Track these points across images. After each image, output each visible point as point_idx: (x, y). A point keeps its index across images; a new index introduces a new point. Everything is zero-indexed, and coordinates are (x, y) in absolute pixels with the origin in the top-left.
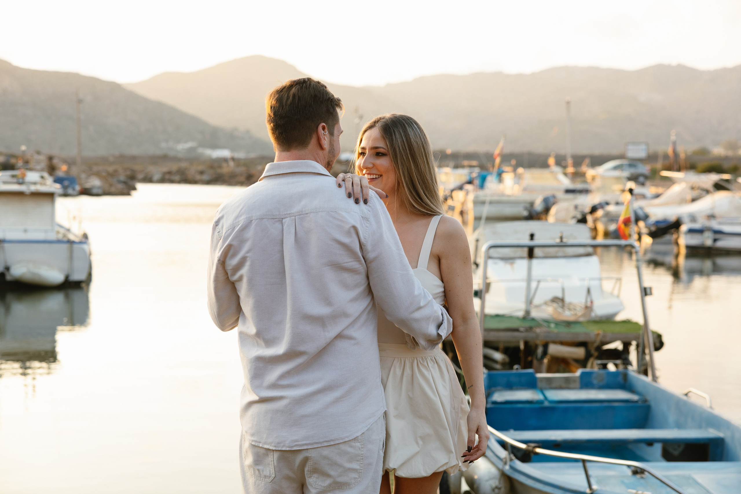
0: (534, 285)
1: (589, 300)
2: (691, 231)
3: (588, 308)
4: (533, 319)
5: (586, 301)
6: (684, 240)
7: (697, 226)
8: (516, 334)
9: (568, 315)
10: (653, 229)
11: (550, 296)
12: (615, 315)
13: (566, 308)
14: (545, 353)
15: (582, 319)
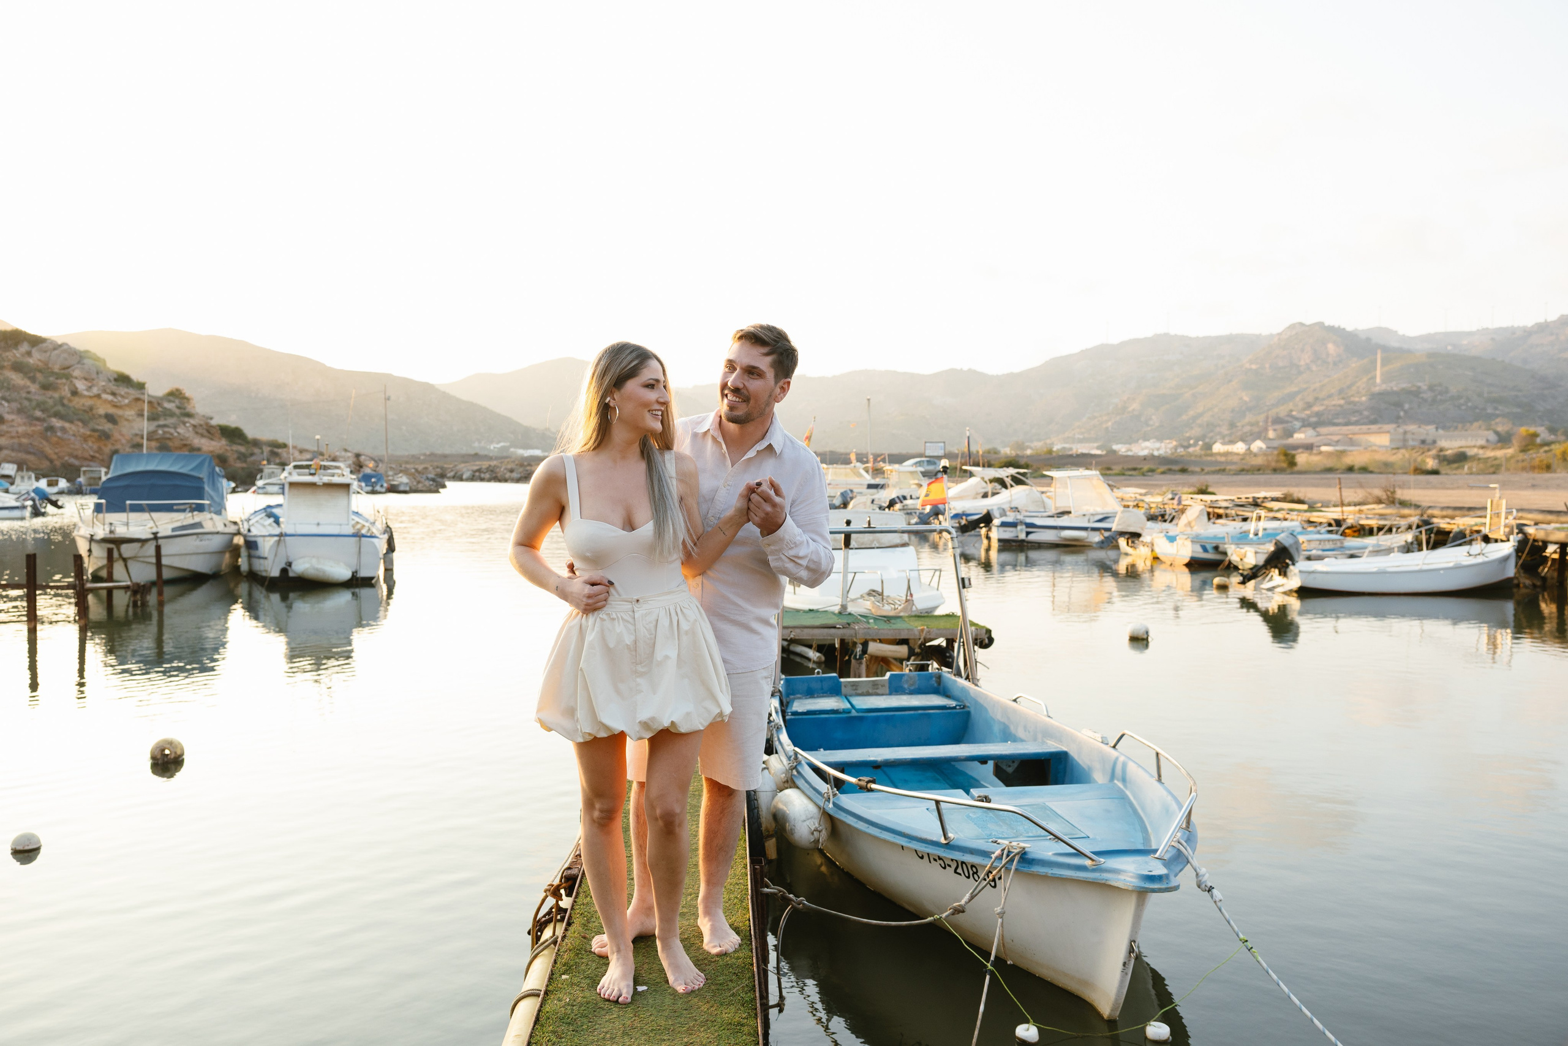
0: (850, 576)
1: (909, 594)
2: (1004, 525)
3: (909, 601)
4: (850, 614)
5: (907, 596)
6: (995, 534)
7: (1010, 518)
8: (833, 631)
9: (887, 610)
10: (963, 522)
11: (866, 590)
12: (936, 608)
13: (885, 601)
14: (864, 651)
15: (902, 614)
